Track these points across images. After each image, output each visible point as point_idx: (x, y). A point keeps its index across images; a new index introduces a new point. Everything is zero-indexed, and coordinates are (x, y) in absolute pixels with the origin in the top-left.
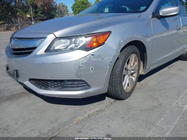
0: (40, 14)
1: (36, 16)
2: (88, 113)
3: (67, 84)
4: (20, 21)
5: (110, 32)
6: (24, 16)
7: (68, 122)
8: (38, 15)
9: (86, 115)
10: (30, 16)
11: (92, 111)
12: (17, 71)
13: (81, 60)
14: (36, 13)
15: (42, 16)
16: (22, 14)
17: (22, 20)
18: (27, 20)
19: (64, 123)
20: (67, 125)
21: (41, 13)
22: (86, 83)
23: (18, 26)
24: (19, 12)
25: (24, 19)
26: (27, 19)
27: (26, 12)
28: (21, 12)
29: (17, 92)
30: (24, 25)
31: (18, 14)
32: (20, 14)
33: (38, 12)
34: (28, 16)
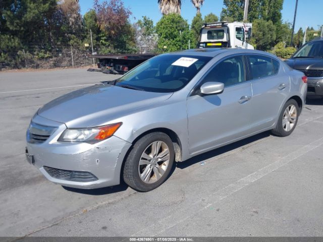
0: (103, 41)
1: (98, 44)
2: (100, 204)
3: (75, 175)
4: (74, 53)
5: (121, 124)
6: (79, 45)
7: (75, 212)
8: (102, 42)
9: (96, 206)
10: (89, 44)
11: (104, 203)
12: (33, 157)
13: (85, 153)
14: (98, 39)
15: (107, 45)
16: (78, 43)
17: (76, 52)
18: (84, 52)
19: (70, 213)
20: (72, 215)
21: (105, 40)
22: (92, 175)
23: (71, 60)
24: (73, 39)
25: (80, 50)
26: (84, 49)
27: (84, 39)
28: (75, 40)
29: (38, 175)
30: (80, 59)
31: (71, 42)
32: (75, 42)
33: (102, 38)
34: (86, 45)
